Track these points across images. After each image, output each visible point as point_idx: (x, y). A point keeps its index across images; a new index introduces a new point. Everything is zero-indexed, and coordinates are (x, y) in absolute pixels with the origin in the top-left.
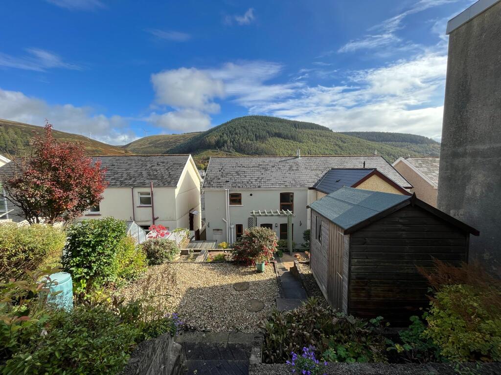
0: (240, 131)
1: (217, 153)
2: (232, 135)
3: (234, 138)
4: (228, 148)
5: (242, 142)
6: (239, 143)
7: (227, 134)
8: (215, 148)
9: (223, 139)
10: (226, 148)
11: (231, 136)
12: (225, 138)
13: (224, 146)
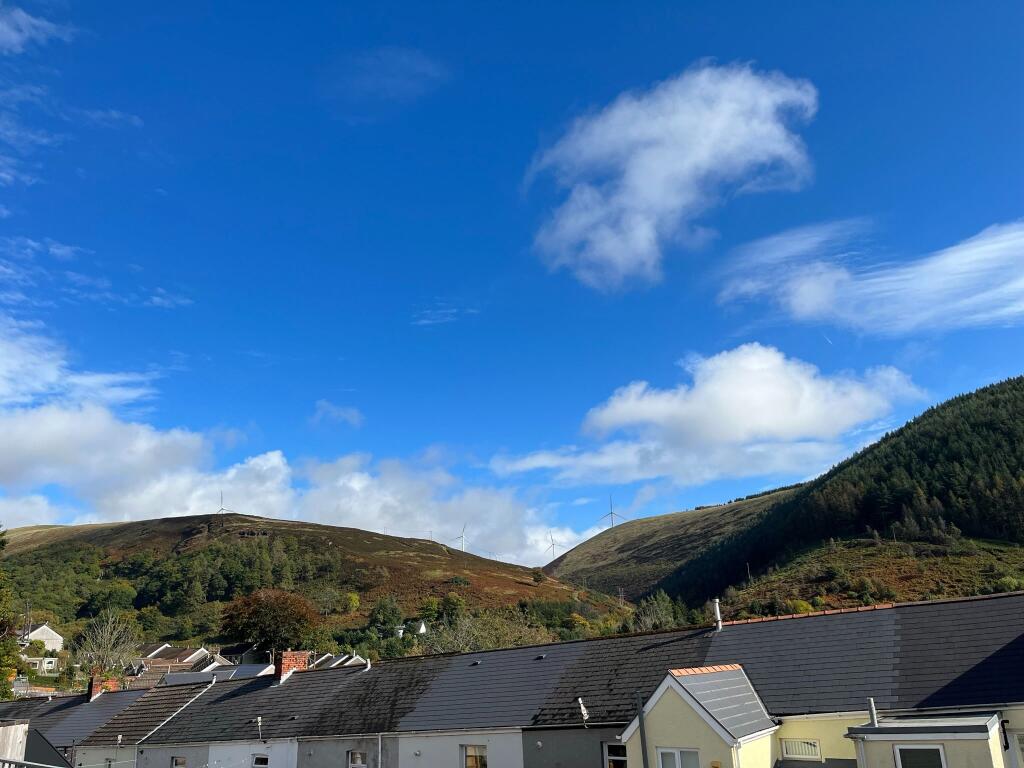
0: (969, 445)
1: (871, 550)
2: (932, 467)
3: (947, 479)
4: (919, 521)
5: (992, 485)
6: (978, 497)
7: (908, 468)
8: (860, 532)
9: (892, 488)
10: (911, 523)
11: (927, 469)
12: (902, 480)
13: (899, 517)
